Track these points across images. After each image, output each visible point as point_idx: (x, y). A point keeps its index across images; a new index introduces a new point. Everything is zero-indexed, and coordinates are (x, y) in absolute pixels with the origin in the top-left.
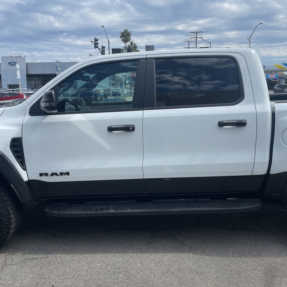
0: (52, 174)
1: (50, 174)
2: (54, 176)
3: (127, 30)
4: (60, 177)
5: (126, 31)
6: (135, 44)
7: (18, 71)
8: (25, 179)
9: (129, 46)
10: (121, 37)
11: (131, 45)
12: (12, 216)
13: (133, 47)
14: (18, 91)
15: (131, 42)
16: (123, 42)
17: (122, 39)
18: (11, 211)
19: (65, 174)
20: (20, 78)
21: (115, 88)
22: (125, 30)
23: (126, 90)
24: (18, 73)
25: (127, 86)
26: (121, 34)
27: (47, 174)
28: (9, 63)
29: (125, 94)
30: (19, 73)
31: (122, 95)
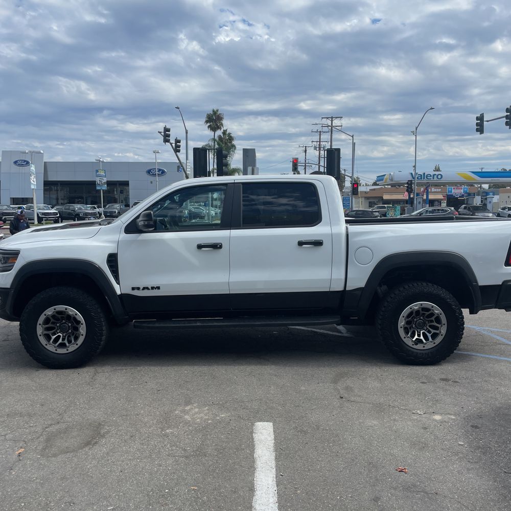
0: (144, 289)
1: (141, 289)
2: (146, 290)
3: (217, 111)
4: (151, 291)
5: (215, 112)
6: (229, 134)
7: (33, 177)
8: (118, 292)
9: (220, 137)
10: (207, 122)
11: (224, 135)
12: (104, 328)
13: (227, 138)
14: (30, 210)
15: (224, 131)
16: (211, 129)
17: (208, 124)
18: (103, 323)
19: (155, 289)
20: (35, 188)
21: (193, 205)
22: (213, 111)
23: (213, 209)
24: (33, 180)
25: (215, 203)
26: (207, 117)
27: (138, 289)
28: (15, 162)
29: (212, 217)
30: (35, 179)
31: (206, 218)
